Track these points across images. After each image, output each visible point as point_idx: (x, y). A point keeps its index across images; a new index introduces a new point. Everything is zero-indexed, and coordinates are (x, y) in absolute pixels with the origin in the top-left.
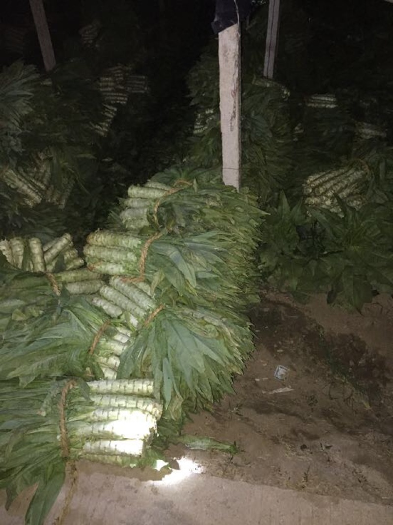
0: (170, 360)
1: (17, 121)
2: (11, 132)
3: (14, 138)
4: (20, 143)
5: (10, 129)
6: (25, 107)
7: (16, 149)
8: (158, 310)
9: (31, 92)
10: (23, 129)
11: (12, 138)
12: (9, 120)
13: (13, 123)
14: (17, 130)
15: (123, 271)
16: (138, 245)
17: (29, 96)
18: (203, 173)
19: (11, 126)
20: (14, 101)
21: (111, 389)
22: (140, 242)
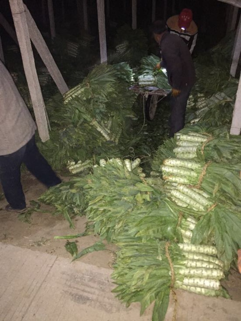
0: (230, 235)
1: (105, 95)
2: (101, 101)
3: (102, 104)
4: (105, 107)
5: (100, 99)
6: (110, 87)
7: (103, 110)
8: (214, 206)
9: (114, 79)
10: (108, 99)
11: (100, 104)
12: (100, 94)
13: (102, 96)
14: (104, 100)
15: (187, 181)
16: (199, 167)
17: (113, 81)
18: (216, 129)
19: (100, 97)
20: (104, 84)
21: (191, 250)
22: (200, 166)
